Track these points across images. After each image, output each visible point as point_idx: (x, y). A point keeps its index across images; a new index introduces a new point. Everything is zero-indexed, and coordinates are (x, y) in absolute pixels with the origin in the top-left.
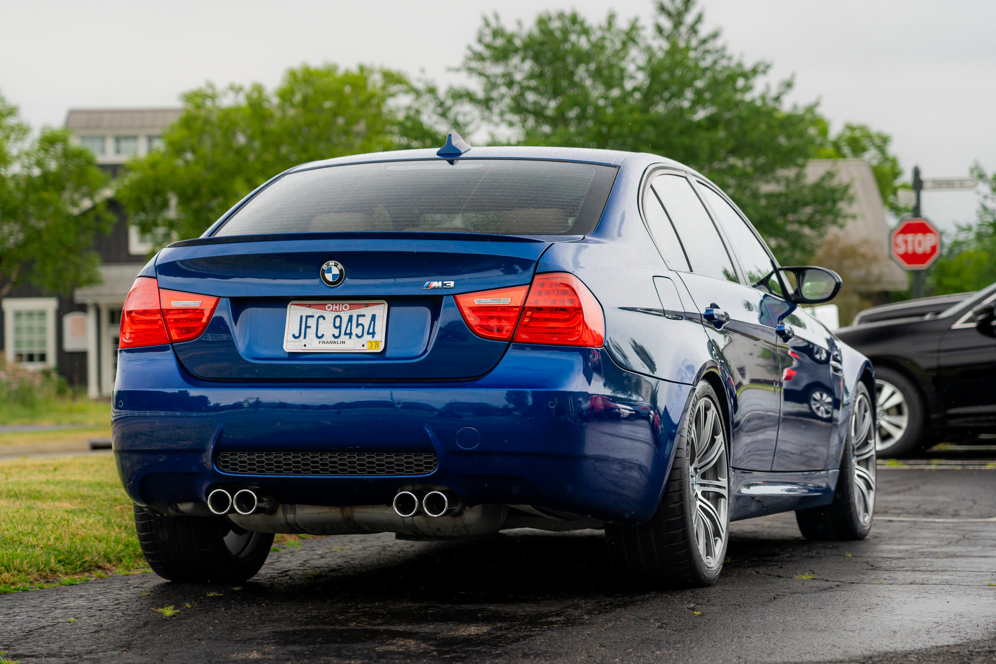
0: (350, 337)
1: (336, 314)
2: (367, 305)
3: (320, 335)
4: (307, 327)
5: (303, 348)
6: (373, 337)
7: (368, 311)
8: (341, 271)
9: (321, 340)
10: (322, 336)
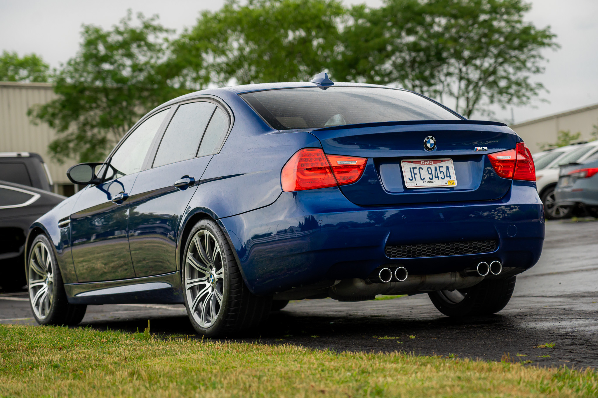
0: (438, 179)
2: (442, 161)
4: (415, 174)
5: (416, 186)
6: (450, 178)
8: (434, 142)
9: (424, 181)
10: (424, 178)
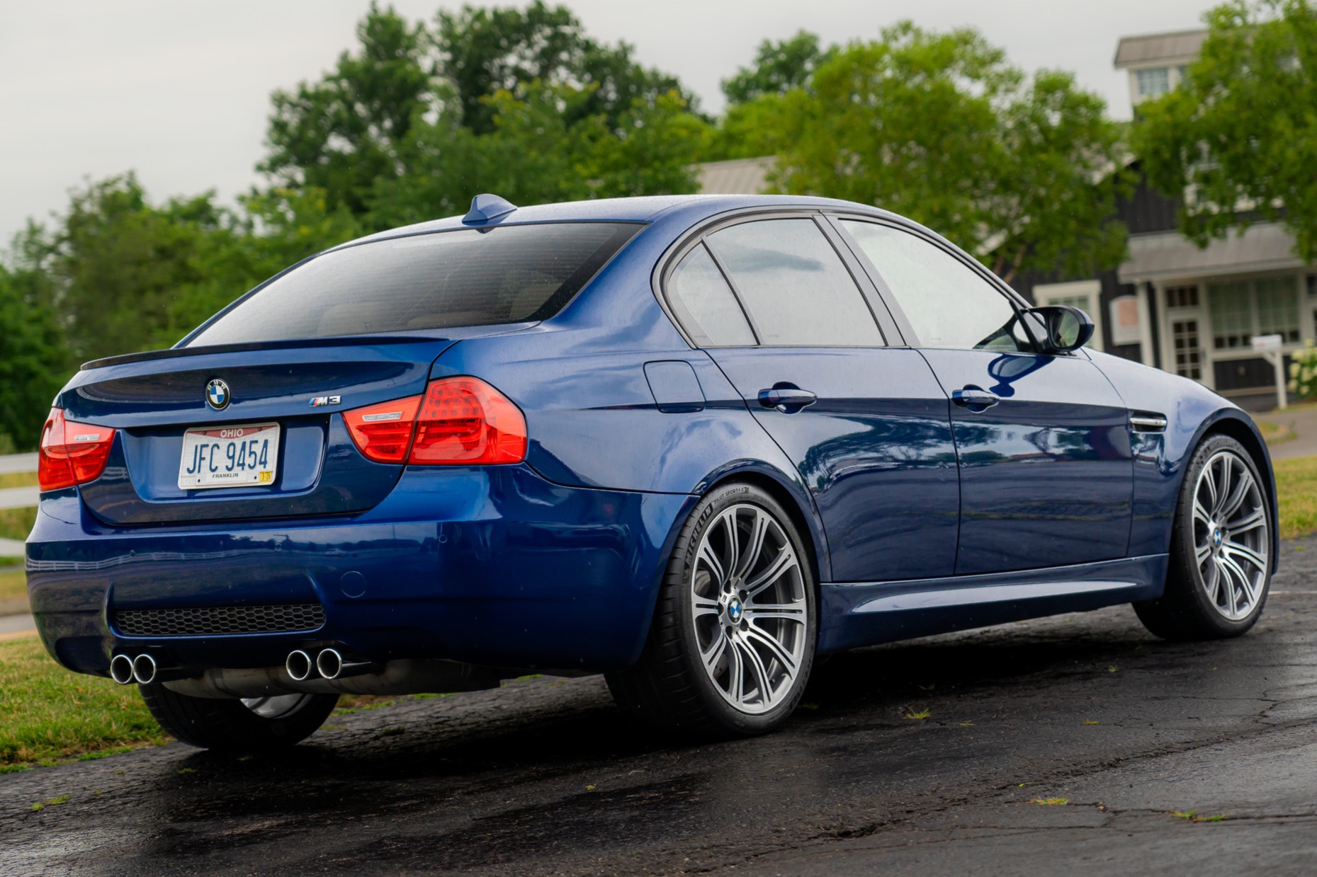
0: (243, 469)
1: (230, 441)
2: (260, 429)
3: (213, 468)
4: (202, 459)
5: (197, 484)
6: (265, 467)
7: (260, 436)
8: (225, 390)
9: (215, 473)
10: (217, 468)
